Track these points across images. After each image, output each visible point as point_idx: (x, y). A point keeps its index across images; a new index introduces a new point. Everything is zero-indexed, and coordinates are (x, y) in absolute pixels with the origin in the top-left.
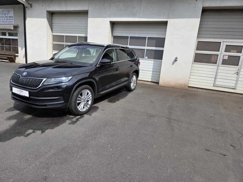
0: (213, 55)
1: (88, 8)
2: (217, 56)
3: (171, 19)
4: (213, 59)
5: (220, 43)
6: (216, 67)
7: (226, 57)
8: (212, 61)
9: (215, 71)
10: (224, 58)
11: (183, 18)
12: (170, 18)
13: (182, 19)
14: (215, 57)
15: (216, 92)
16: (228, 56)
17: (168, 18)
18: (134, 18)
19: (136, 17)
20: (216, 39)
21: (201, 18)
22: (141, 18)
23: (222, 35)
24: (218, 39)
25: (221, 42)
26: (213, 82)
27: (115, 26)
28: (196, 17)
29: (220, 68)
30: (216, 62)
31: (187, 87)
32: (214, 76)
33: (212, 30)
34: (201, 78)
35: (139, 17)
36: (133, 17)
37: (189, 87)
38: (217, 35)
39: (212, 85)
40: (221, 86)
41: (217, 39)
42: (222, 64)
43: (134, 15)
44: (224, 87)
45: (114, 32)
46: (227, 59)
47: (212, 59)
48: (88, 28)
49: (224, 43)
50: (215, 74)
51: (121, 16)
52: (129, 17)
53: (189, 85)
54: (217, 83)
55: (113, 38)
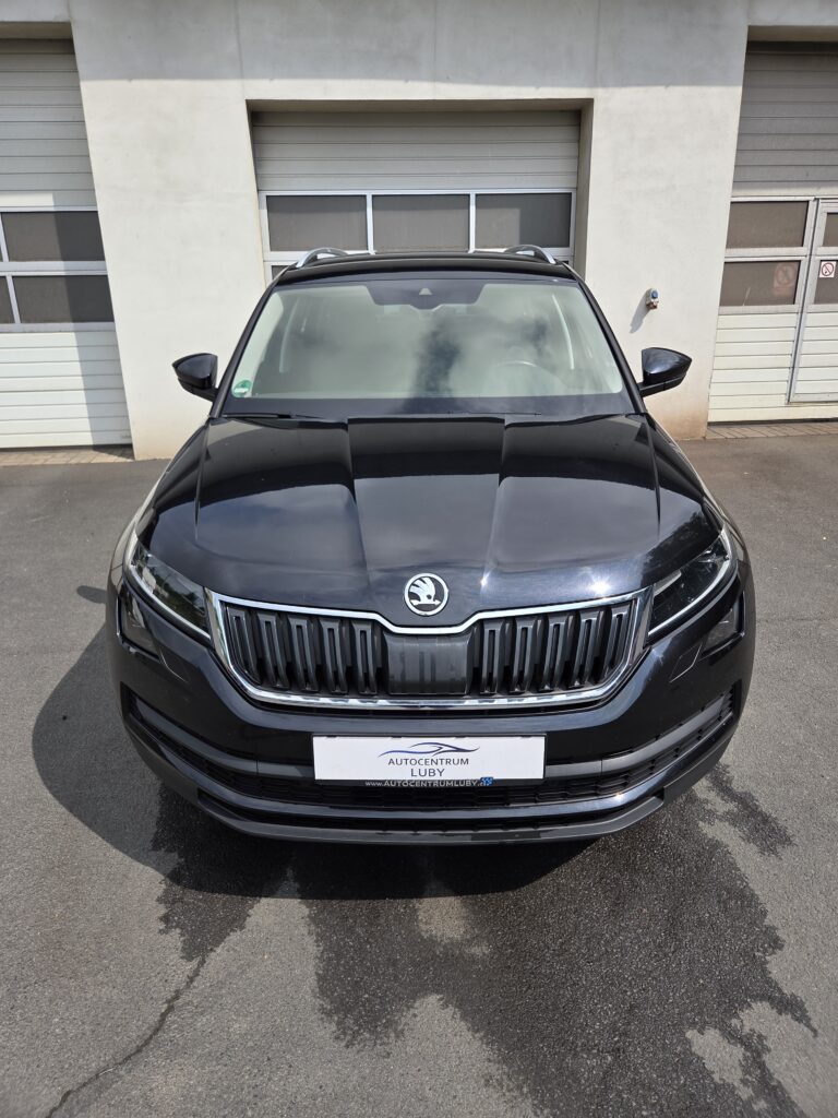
0: (780, 264)
1: (69, 10)
2: (796, 265)
3: (611, 90)
4: (781, 282)
5: (805, 205)
6: (793, 319)
7: (829, 266)
8: (776, 293)
9: (792, 334)
10: (821, 276)
11: (667, 86)
12: (605, 86)
13: (661, 89)
14: (786, 273)
15: (799, 426)
16: (834, 263)
17: (594, 84)
18: (407, 81)
19: (419, 78)
20: (788, 187)
21: (745, 87)
22: (447, 80)
23: (808, 169)
24: (798, 187)
25: (808, 202)
26: (785, 387)
27: (267, 134)
28: (724, 81)
29: (809, 319)
30: (791, 293)
31: (705, 428)
32: (788, 361)
33: (774, 147)
34: (739, 376)
35: (435, 78)
36: (400, 78)
37: (710, 424)
38: (793, 168)
39: (783, 399)
40: (816, 398)
41: (793, 187)
42: (817, 301)
43: (403, 63)
44: (827, 402)
45: (270, 168)
46: (832, 276)
47: (776, 284)
48: (92, 148)
49: (820, 205)
50: (790, 348)
51: (316, 70)
52: (371, 74)
53: (712, 419)
54: (799, 388)
55: (265, 211)
